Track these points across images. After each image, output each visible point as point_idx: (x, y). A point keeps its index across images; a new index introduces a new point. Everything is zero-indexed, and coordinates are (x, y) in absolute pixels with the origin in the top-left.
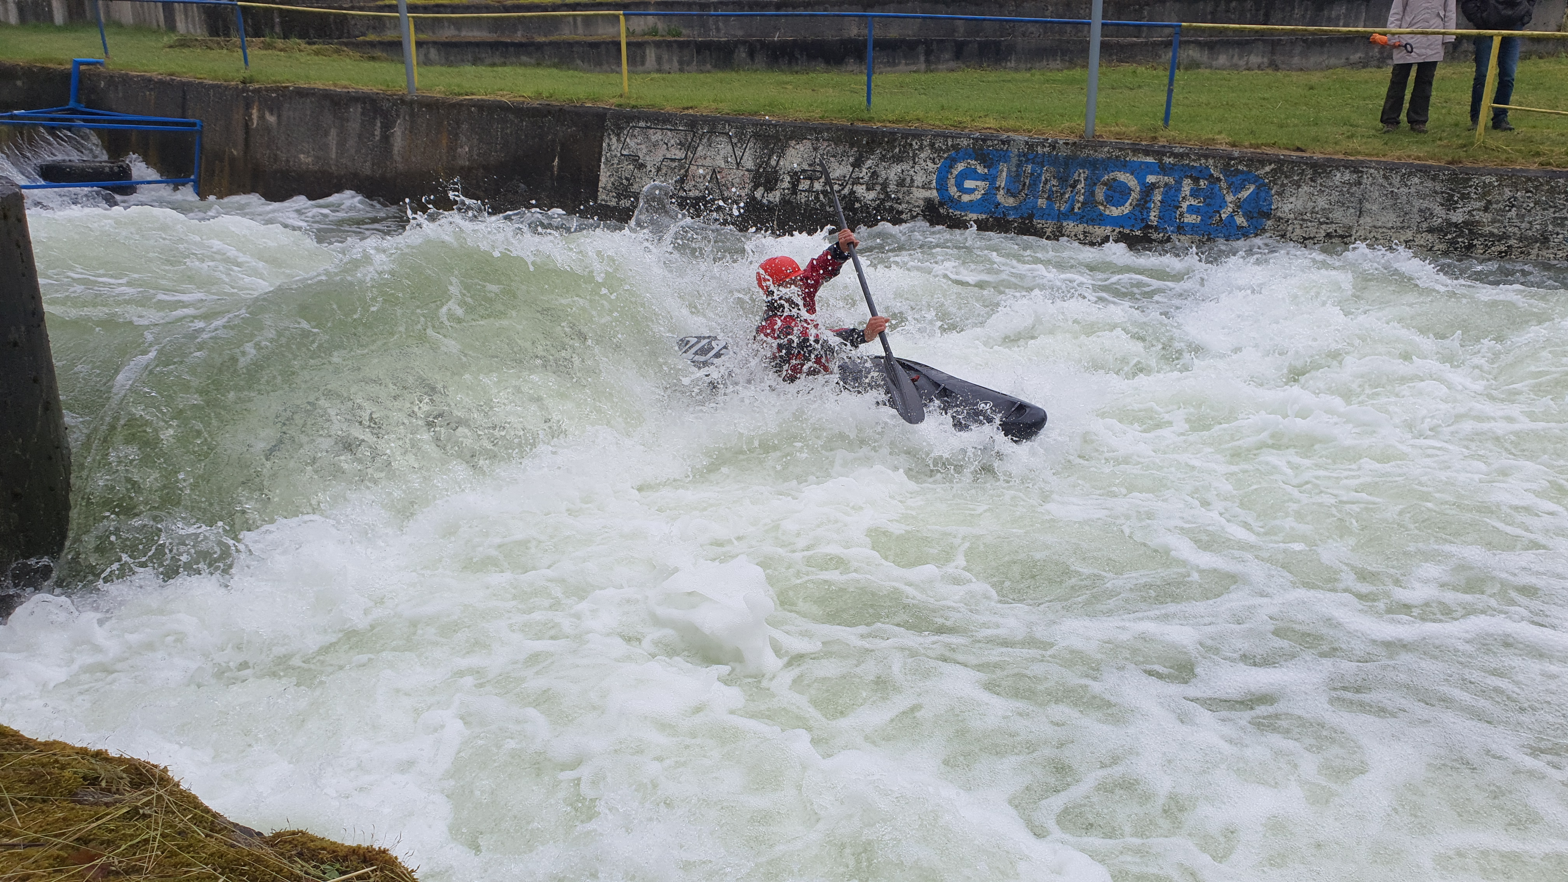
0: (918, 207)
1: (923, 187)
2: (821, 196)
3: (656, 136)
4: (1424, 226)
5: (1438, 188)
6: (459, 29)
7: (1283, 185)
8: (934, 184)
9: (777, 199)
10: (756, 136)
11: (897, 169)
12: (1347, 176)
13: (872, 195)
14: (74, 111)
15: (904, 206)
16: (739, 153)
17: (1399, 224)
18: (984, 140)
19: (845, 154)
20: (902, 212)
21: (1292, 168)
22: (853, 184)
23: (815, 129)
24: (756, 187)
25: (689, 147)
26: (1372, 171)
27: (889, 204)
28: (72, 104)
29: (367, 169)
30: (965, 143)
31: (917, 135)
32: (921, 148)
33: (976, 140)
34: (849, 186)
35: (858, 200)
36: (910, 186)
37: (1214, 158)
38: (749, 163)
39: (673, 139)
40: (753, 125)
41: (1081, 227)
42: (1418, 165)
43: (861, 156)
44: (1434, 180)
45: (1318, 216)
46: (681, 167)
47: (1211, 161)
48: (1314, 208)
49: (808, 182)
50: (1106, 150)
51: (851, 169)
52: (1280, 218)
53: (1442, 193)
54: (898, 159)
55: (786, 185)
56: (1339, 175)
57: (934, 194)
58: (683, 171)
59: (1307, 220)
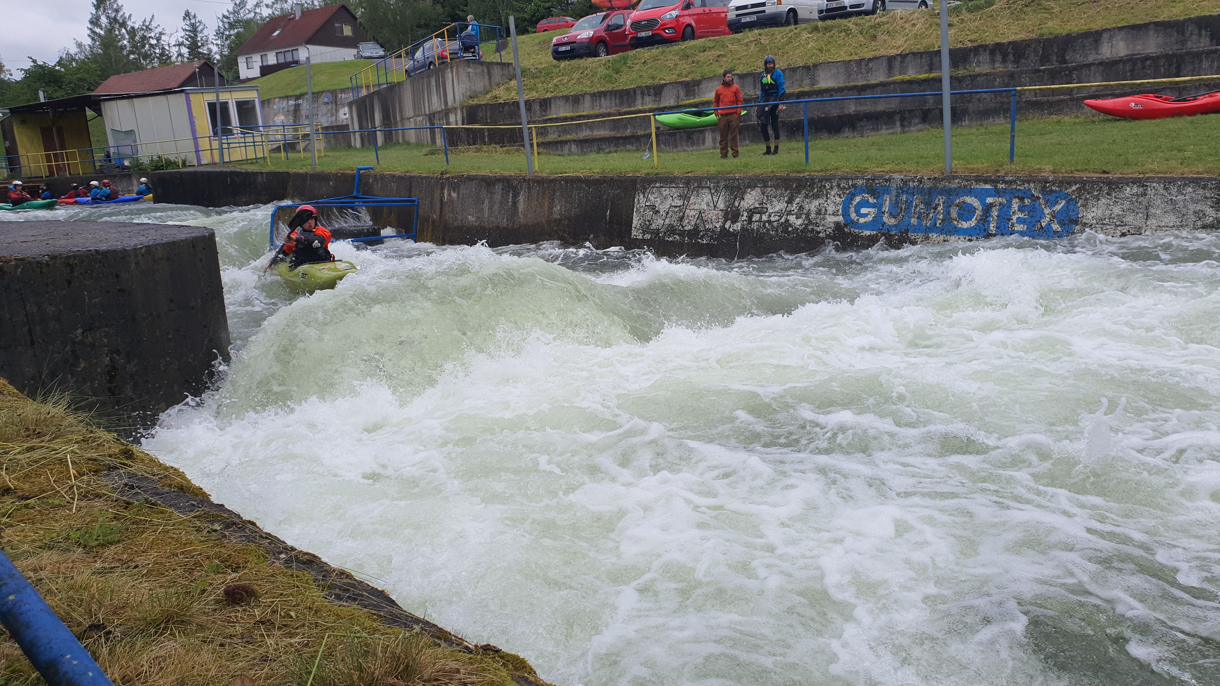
0: (830, 228)
1: (833, 214)
2: (767, 224)
3: (666, 192)
4: (1199, 224)
5: (1208, 195)
6: (592, 131)
7: (1086, 199)
8: (840, 212)
9: (739, 228)
10: (726, 187)
11: (816, 203)
12: (1135, 190)
13: (800, 221)
14: (356, 197)
15: (821, 228)
16: (715, 199)
17: (1178, 223)
18: (873, 180)
19: (782, 195)
20: (819, 232)
21: (1093, 186)
22: (787, 215)
23: (763, 180)
24: (725, 221)
25: (685, 197)
26: (1155, 184)
27: (811, 227)
28: (355, 194)
29: (504, 223)
30: (861, 182)
31: (829, 179)
32: (832, 188)
33: (868, 180)
34: (785, 217)
35: (790, 225)
36: (825, 214)
37: (1034, 182)
38: (721, 205)
39: (675, 192)
40: (725, 180)
41: (942, 237)
42: (1192, 178)
43: (792, 196)
44: (1204, 188)
45: (1115, 221)
46: (681, 211)
47: (1032, 185)
48: (1111, 215)
49: (758, 215)
50: (957, 181)
51: (786, 205)
52: (1085, 224)
53: (1212, 198)
54: (816, 196)
55: (744, 218)
56: (1128, 189)
57: (840, 219)
58: (681, 214)
59: (1106, 224)
